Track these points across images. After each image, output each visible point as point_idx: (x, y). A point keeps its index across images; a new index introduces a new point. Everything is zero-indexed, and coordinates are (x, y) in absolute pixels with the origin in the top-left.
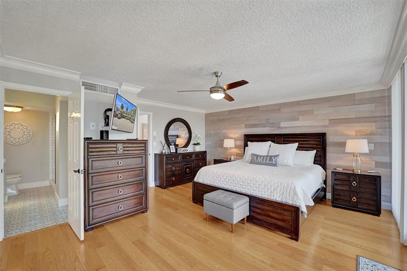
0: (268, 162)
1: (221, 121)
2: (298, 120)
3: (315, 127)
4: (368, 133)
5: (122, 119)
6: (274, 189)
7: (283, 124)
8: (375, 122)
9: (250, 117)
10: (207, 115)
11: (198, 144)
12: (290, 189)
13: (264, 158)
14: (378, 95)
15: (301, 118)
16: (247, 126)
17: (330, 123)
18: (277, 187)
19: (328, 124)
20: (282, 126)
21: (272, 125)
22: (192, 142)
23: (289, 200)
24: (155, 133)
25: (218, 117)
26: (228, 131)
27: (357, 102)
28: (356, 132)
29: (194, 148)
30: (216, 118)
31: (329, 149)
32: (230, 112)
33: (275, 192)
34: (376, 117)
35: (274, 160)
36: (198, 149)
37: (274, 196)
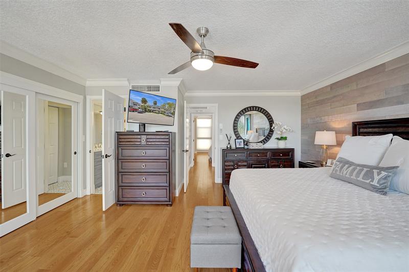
0: (360, 179)
1: (321, 103)
5: (147, 113)
9: (366, 87)
10: (304, 98)
11: (283, 139)
13: (354, 170)
16: (361, 107)
22: (275, 136)
24: (221, 125)
25: (316, 98)
26: (330, 118)
29: (278, 144)
30: (315, 100)
32: (333, 86)
35: (377, 178)
36: (282, 145)
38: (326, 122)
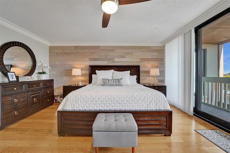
0: (117, 83)
1: (68, 54)
2: (124, 57)
3: (134, 62)
4: (156, 66)
6: (150, 101)
7: (116, 60)
8: (158, 61)
9: (93, 53)
11: (44, 73)
12: (162, 99)
13: (114, 81)
14: (159, 49)
15: (126, 56)
16: (91, 60)
17: (141, 61)
18: (152, 99)
19: (139, 61)
20: (115, 61)
21: (109, 60)
23: (162, 107)
25: (63, 50)
26: (74, 62)
27: (152, 51)
28: (152, 65)
30: (63, 51)
31: (141, 74)
32: (75, 47)
33: (151, 103)
34: (158, 59)
35: (121, 82)
36: (44, 77)
37: (150, 107)
38: (71, 64)
